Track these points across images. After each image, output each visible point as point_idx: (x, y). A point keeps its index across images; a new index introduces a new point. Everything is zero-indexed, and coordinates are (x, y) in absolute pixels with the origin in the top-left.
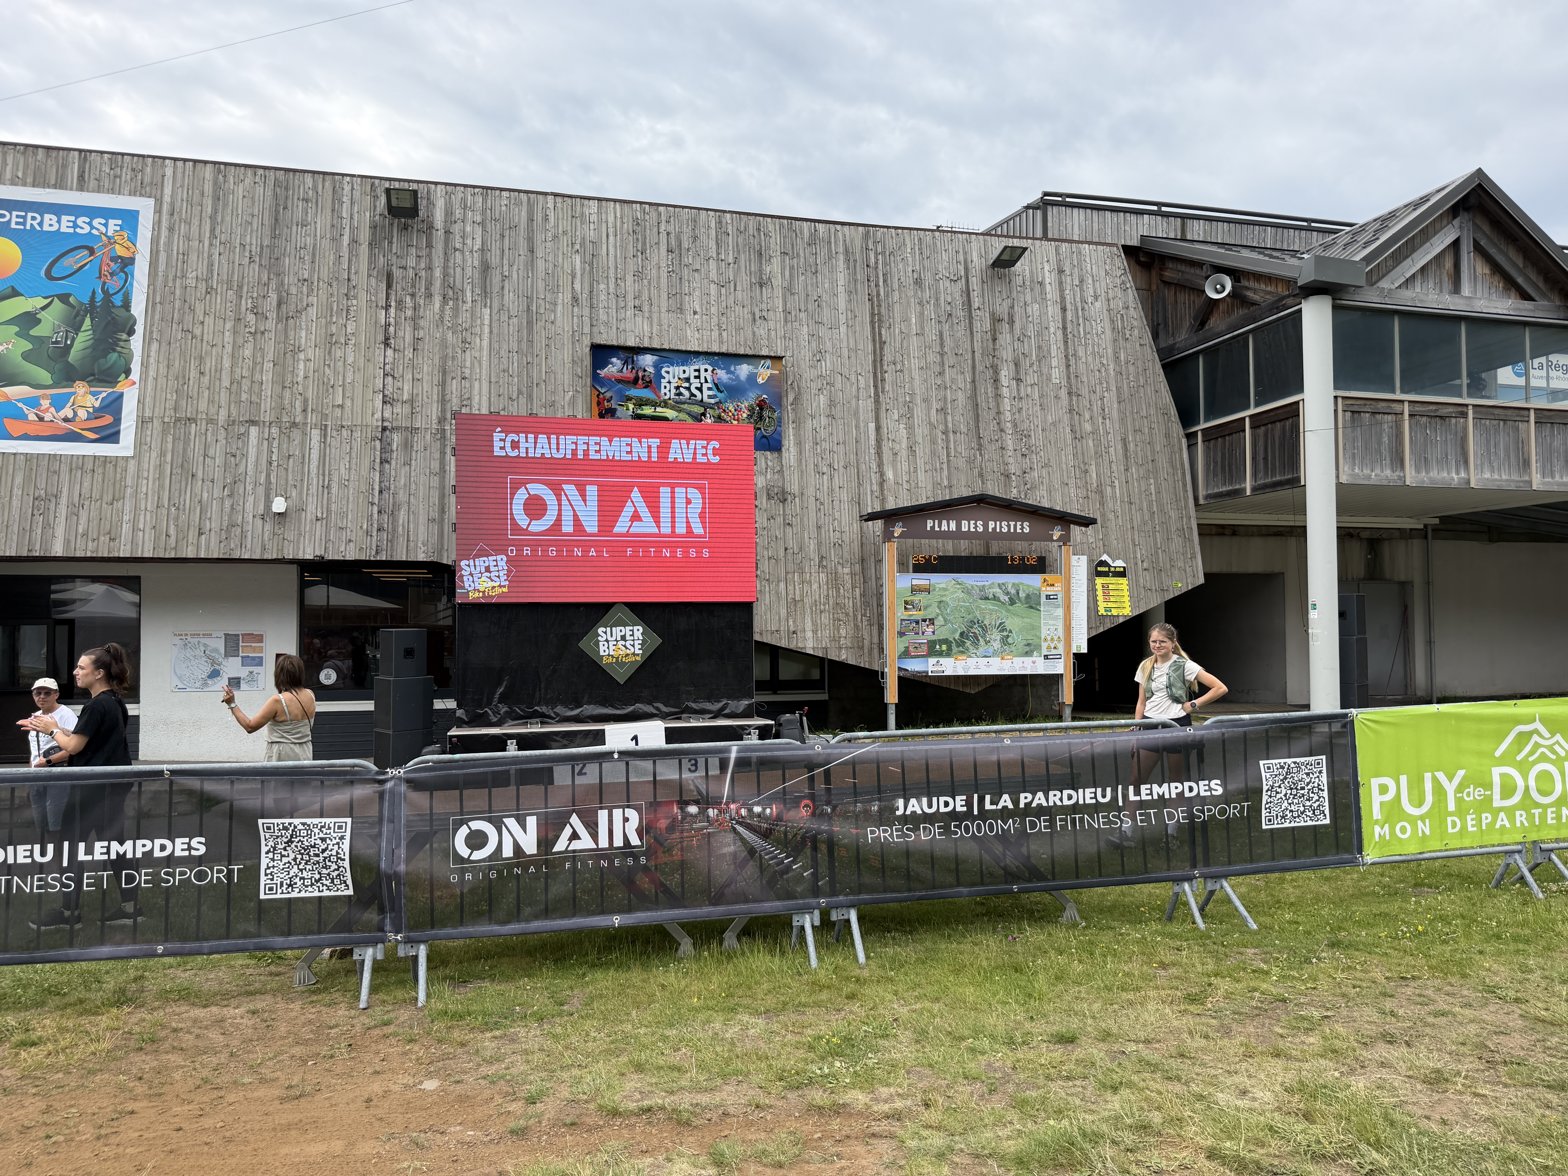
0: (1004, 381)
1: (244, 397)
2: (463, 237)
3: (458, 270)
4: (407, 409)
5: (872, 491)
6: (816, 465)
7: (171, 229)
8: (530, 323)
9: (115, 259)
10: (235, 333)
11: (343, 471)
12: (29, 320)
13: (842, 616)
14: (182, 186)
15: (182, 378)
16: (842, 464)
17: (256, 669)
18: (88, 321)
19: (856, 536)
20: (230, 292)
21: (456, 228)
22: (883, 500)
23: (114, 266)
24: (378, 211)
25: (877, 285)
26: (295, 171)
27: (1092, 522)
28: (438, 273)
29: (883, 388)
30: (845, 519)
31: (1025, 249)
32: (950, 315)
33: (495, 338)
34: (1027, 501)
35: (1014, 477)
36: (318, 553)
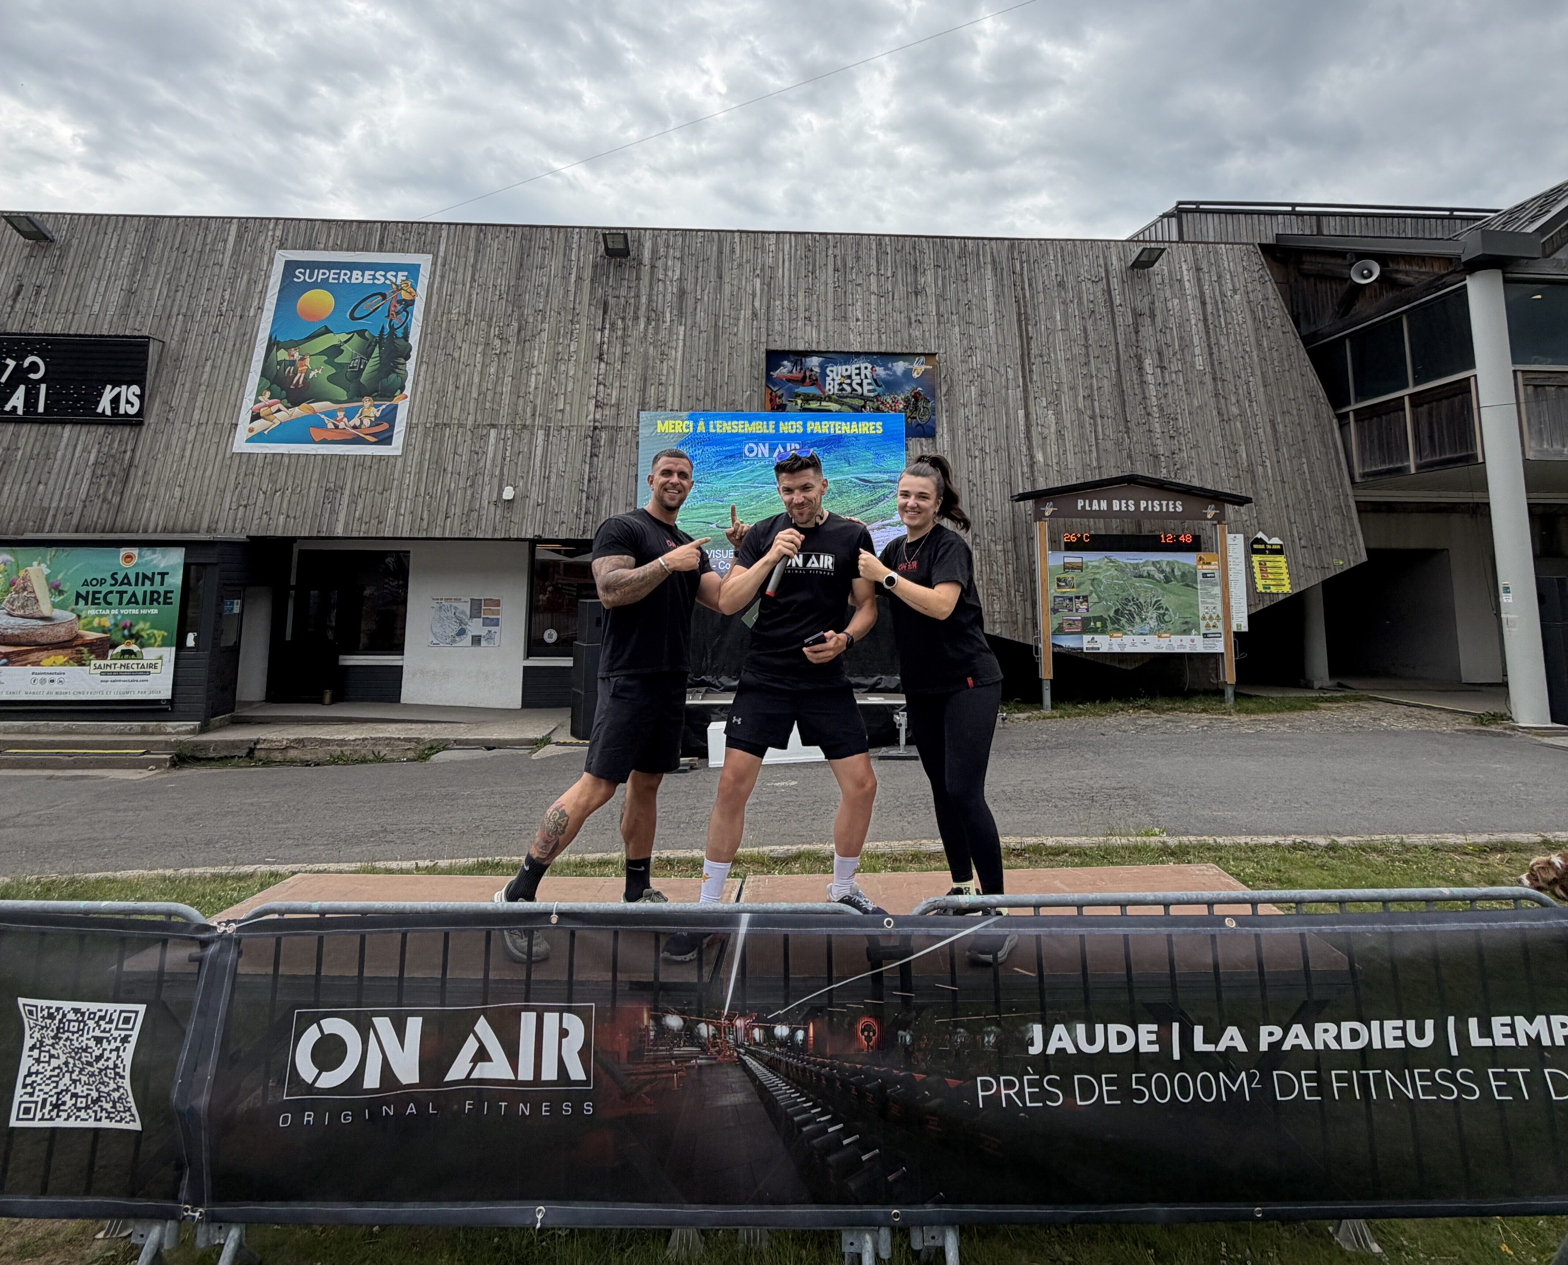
0: (1149, 369)
1: (488, 405)
2: (666, 270)
3: (660, 296)
4: (614, 411)
5: (1023, 473)
6: (968, 450)
7: (442, 277)
8: (716, 336)
9: (400, 302)
10: (484, 354)
11: (560, 464)
12: (336, 350)
13: (995, 591)
14: (453, 244)
15: (443, 392)
16: (993, 448)
17: (493, 629)
18: (377, 350)
19: (1008, 515)
20: (483, 323)
21: (660, 264)
22: (1034, 481)
23: (399, 307)
24: (599, 254)
25: (1023, 289)
26: (537, 227)
27: (1248, 500)
28: (644, 300)
29: (1031, 379)
30: (998, 500)
31: (1164, 249)
32: (1093, 312)
33: (688, 350)
34: (1177, 481)
35: (1163, 458)
36: (537, 533)
